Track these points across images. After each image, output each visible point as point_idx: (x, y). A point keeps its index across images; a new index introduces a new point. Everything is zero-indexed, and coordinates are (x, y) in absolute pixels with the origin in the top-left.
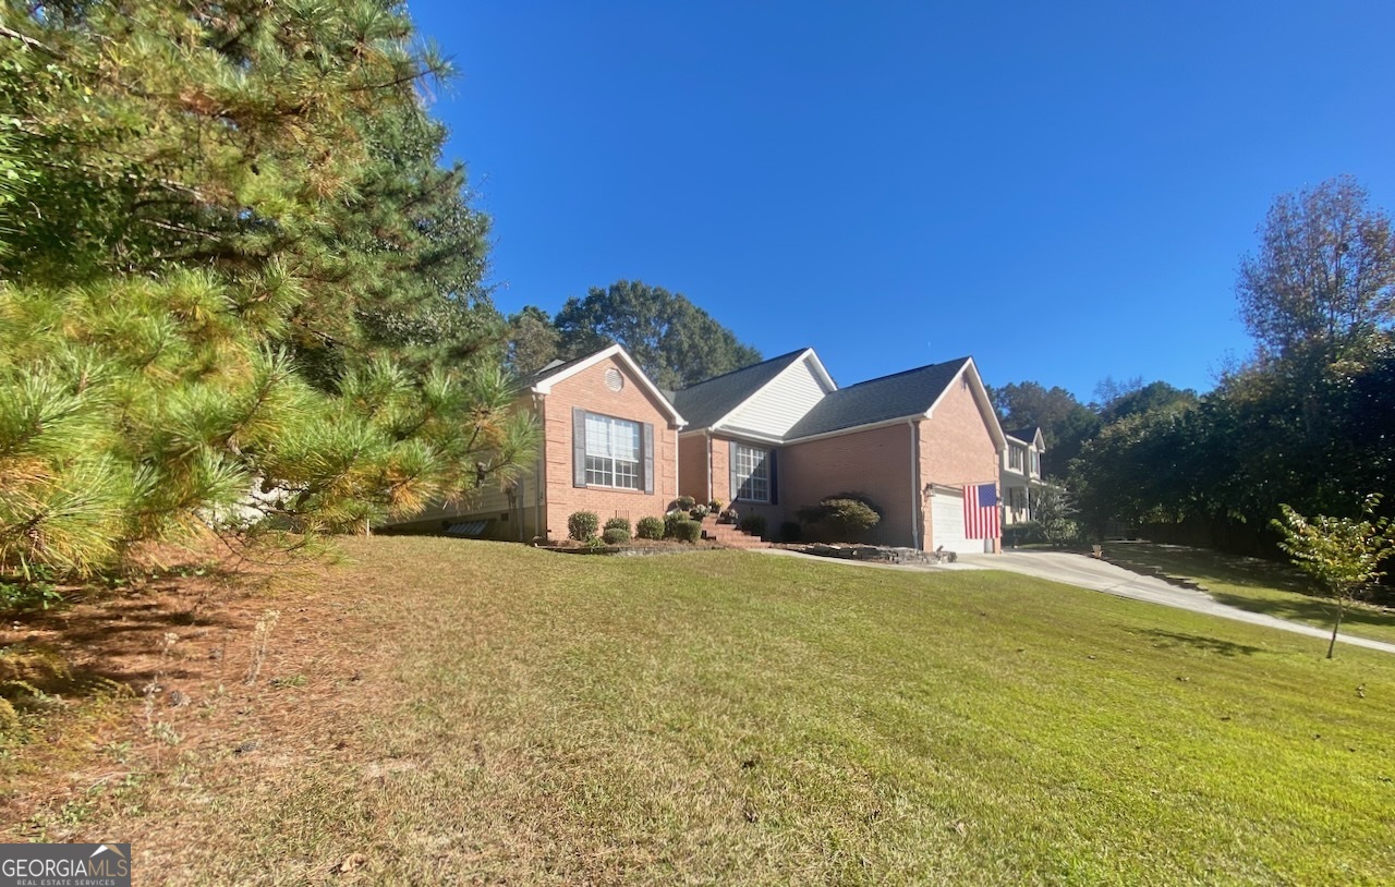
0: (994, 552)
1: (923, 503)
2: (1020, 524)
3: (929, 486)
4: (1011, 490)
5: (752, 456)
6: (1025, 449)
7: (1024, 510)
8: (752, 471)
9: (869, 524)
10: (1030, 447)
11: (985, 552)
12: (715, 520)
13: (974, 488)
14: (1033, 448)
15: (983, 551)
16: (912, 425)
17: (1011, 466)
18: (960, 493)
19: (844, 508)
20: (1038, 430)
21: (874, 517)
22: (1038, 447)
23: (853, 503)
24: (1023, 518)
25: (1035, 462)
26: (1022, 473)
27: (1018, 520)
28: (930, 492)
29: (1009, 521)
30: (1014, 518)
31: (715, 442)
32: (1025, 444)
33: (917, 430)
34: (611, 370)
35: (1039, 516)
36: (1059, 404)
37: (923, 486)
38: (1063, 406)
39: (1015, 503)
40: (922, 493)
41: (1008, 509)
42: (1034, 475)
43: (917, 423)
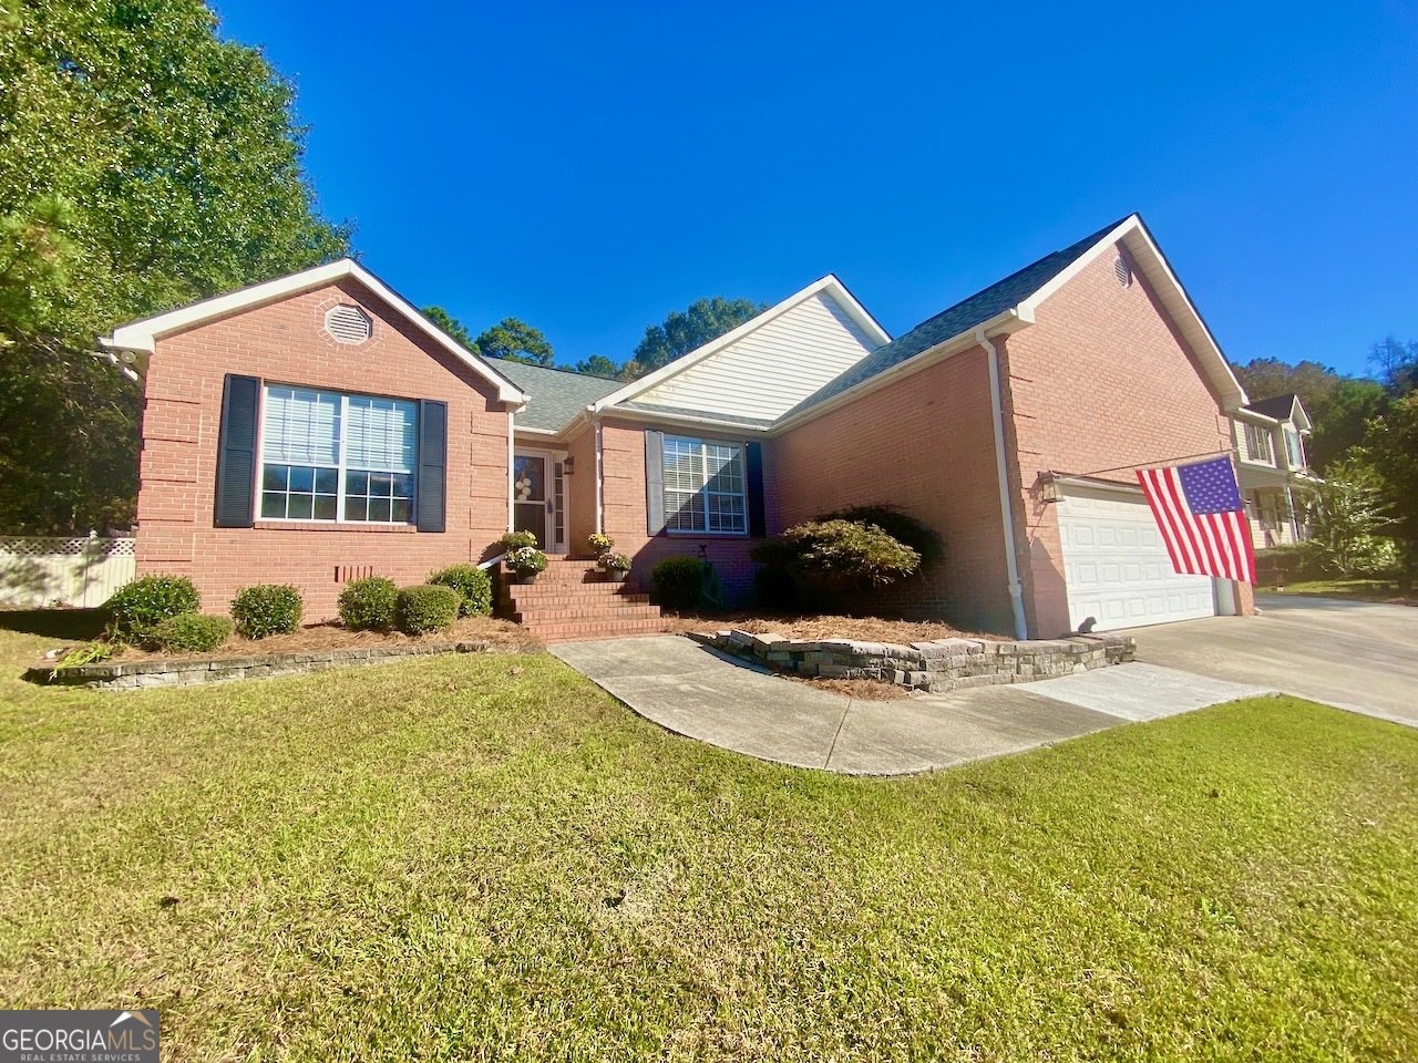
0: (1238, 613)
1: (1031, 519)
2: (1281, 548)
3: (1044, 480)
4: (1256, 493)
5: (705, 456)
6: (1274, 430)
7: (1286, 526)
8: (705, 482)
9: (895, 573)
10: (1284, 426)
11: (1218, 614)
12: (581, 574)
13: (1167, 473)
14: (1289, 426)
15: (1211, 612)
16: (986, 345)
17: (1253, 455)
18: (1138, 491)
19: (829, 540)
20: (1295, 397)
21: (903, 556)
22: (1298, 427)
23: (847, 528)
24: (1287, 536)
25: (1296, 451)
26: (1274, 466)
27: (1276, 541)
28: (1048, 492)
29: (1259, 542)
30: (1268, 537)
31: (608, 432)
32: (1276, 421)
33: (1002, 356)
34: (336, 304)
35: (1316, 531)
36: (1313, 381)
37: (1028, 478)
38: (1320, 382)
39: (1267, 514)
40: (1025, 495)
41: (1255, 524)
42: (1297, 466)
43: (999, 341)
